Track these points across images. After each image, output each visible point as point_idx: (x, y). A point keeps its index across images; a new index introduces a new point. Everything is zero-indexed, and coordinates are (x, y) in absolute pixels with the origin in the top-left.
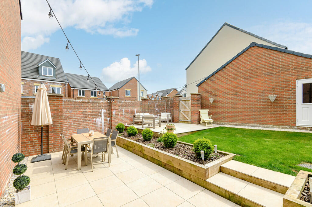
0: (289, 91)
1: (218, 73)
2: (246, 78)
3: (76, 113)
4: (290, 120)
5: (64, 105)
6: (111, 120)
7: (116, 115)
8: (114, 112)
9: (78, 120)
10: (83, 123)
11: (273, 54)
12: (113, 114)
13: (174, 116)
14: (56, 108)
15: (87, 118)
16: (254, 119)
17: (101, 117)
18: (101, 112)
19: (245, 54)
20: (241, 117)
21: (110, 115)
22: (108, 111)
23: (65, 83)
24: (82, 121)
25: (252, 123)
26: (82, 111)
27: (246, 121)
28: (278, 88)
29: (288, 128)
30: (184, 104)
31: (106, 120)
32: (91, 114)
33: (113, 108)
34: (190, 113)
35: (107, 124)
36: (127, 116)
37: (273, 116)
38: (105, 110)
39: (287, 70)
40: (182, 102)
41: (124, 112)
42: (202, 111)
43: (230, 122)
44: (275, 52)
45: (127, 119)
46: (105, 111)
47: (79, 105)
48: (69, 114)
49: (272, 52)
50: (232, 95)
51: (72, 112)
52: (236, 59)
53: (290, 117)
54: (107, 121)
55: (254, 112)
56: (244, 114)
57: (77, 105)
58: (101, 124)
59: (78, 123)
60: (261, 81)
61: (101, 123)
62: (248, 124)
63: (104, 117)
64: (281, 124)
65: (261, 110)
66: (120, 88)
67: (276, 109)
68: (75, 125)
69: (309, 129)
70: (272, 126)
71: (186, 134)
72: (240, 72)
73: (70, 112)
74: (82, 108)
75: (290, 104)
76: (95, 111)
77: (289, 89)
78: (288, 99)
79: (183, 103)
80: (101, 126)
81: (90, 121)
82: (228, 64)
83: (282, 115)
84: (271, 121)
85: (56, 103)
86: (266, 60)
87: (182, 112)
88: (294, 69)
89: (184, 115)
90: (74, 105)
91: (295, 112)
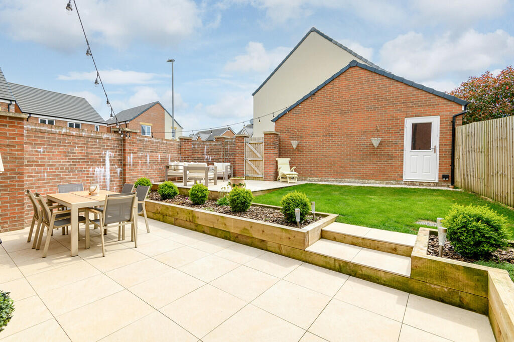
0: (396, 133)
1: (305, 103)
2: (343, 113)
3: (53, 155)
4: (397, 172)
5: (27, 136)
6: (123, 173)
7: (133, 162)
8: (130, 158)
9: (58, 169)
10: (66, 175)
11: (379, 80)
12: (129, 161)
13: (237, 169)
14: (8, 142)
15: (75, 165)
16: (352, 171)
17: (104, 165)
18: (105, 157)
19: (343, 76)
20: (335, 169)
21: (123, 163)
22: (119, 155)
23: (9, 102)
24: (65, 172)
25: (350, 178)
26: (65, 152)
27: (341, 175)
28: (383, 129)
29: (393, 184)
30: (254, 150)
31: (113, 172)
32: (85, 159)
33: (127, 150)
34: (262, 164)
35: (117, 180)
36: (154, 167)
37: (375, 168)
38: (112, 152)
39: (394, 104)
40: (250, 145)
41: (148, 159)
42: (280, 160)
43: (320, 177)
44: (381, 77)
45: (154, 171)
46: (113, 155)
47: (58, 139)
48: (38, 155)
49: (377, 78)
50: (324, 136)
51: (44, 152)
52: (331, 83)
53: (396, 168)
54: (117, 173)
55: (352, 161)
56: (339, 165)
57: (55, 139)
58: (104, 179)
59: (57, 175)
60: (362, 117)
61: (105, 176)
62: (343, 179)
63: (111, 165)
64: (385, 179)
65: (360, 159)
66: (131, 120)
67: (379, 157)
68: (52, 179)
69: (418, 184)
70: (374, 181)
71: (260, 194)
72: (335, 104)
73: (40, 152)
74: (65, 146)
75: (397, 150)
76: (92, 154)
77: (396, 130)
78: (394, 144)
79: (252, 147)
80: (105, 182)
81: (81, 171)
82: (319, 89)
83: (386, 166)
84: (374, 174)
85: (9, 130)
86: (369, 87)
87: (249, 162)
88: (403, 103)
89: (253, 166)
90: (49, 138)
91: (403, 161)
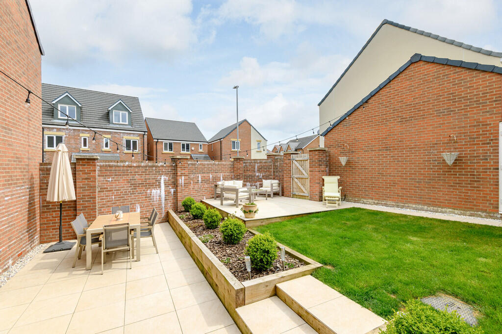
0: (484, 144)
1: (357, 113)
2: (404, 120)
3: (119, 183)
4: (487, 200)
5: (100, 171)
6: (176, 193)
7: (184, 184)
8: (182, 180)
9: (122, 192)
10: (129, 197)
11: (453, 73)
12: (180, 183)
13: (285, 186)
14: (86, 176)
15: (136, 189)
16: (419, 195)
17: (160, 187)
18: (160, 181)
19: (403, 76)
20: (395, 191)
21: (175, 184)
22: (172, 178)
23: (144, 133)
24: (128, 194)
25: (415, 203)
26: (127, 180)
27: (403, 200)
28: (463, 139)
29: (481, 217)
30: (300, 167)
31: (167, 192)
32: (143, 184)
33: (179, 173)
34: (308, 182)
35: (171, 198)
36: (206, 186)
37: (453, 192)
38: (167, 176)
39: (480, 103)
40: (296, 163)
41: (200, 179)
42: (327, 179)
43: (376, 199)
44: (457, 70)
45: (206, 189)
46: (167, 178)
47: (123, 170)
48: (108, 183)
49: (451, 71)
50: (380, 150)
51: (112, 181)
52: (387, 86)
53: (487, 194)
54: (171, 193)
55: (418, 182)
56: (401, 186)
57: (120, 170)
59: (122, 197)
60: (431, 125)
62: (406, 205)
63: (165, 187)
64: (468, 208)
65: (430, 180)
66: (224, 138)
67: (458, 178)
68: (118, 200)
70: (451, 210)
72: (394, 110)
73: (109, 181)
74: (128, 175)
75: (486, 169)
76: (150, 179)
77: (484, 140)
78: (482, 159)
79: (298, 165)
80: (160, 200)
81: (141, 193)
82: (372, 95)
83: (469, 190)
84: (450, 200)
85: (87, 168)
86: (440, 85)
87: (296, 180)
88: (495, 101)
89: (300, 185)
90: (116, 170)
91: (498, 185)
